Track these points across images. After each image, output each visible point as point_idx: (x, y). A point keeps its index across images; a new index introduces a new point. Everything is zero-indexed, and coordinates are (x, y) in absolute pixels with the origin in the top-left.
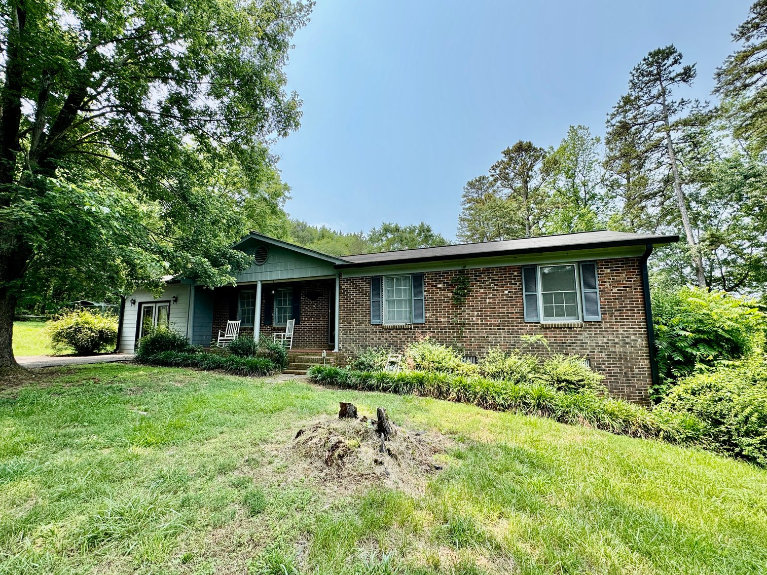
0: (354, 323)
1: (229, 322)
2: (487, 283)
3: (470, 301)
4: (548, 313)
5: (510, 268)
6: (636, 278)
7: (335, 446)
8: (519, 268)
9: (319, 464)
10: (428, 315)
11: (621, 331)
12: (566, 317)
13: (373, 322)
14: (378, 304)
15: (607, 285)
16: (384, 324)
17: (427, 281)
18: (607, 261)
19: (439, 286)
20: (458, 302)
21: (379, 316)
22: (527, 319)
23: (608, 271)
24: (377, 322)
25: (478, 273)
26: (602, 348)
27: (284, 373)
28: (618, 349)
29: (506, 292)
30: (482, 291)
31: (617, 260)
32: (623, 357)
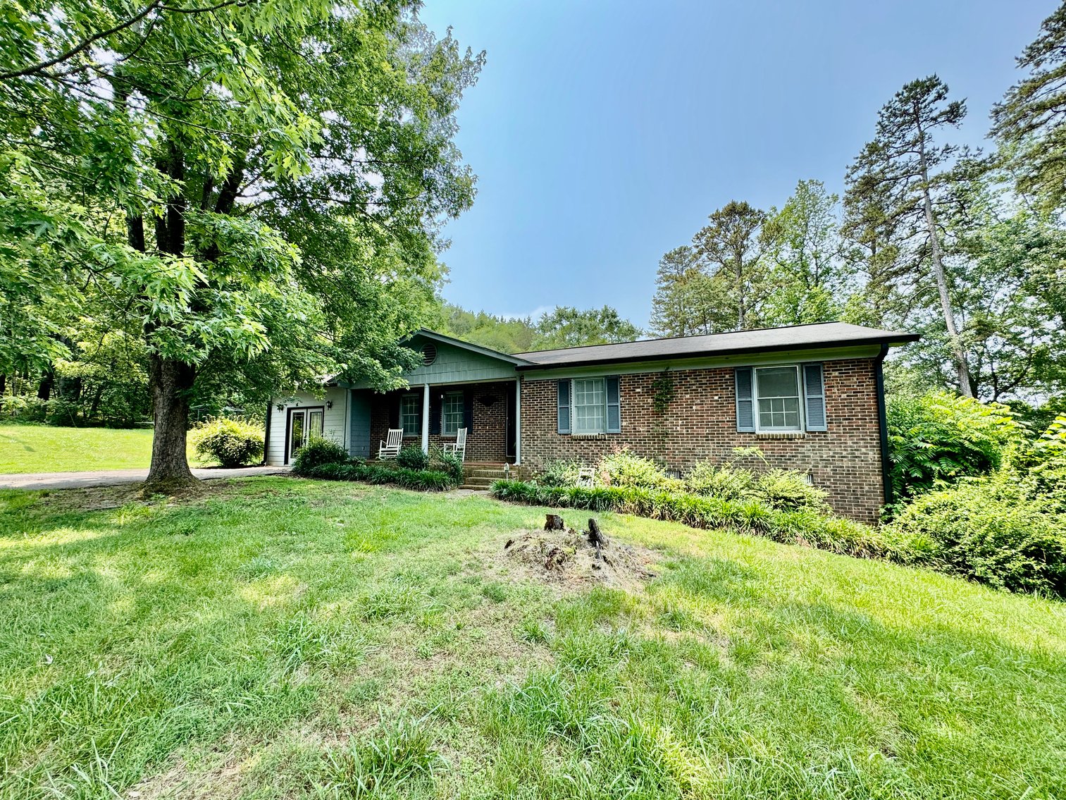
0: (538, 432)
1: (390, 430)
2: (694, 387)
3: (673, 408)
4: (765, 422)
5: (721, 370)
6: (869, 384)
7: (553, 553)
8: (732, 370)
9: (540, 568)
10: (624, 424)
11: (850, 443)
12: (785, 427)
13: (560, 431)
14: (566, 411)
15: (835, 390)
16: (573, 434)
17: (623, 385)
18: (835, 363)
19: (638, 390)
20: (660, 408)
21: (567, 424)
22: (740, 429)
23: (837, 374)
24: (565, 431)
25: (683, 376)
26: (827, 462)
27: (461, 488)
28: (846, 463)
29: (716, 398)
30: (688, 396)
31: (847, 362)
32: (852, 472)
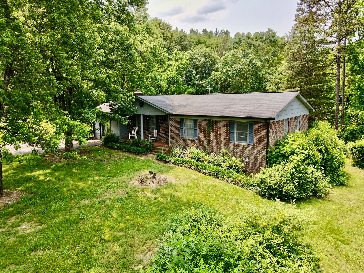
0: (175, 136)
1: (133, 128)
2: (219, 126)
3: (212, 132)
4: (239, 139)
5: (227, 121)
6: (266, 130)
8: (229, 121)
10: (199, 136)
11: (259, 149)
12: (244, 142)
14: (183, 130)
15: (257, 131)
16: (185, 138)
17: (199, 123)
18: (257, 122)
19: (203, 125)
20: (209, 132)
21: (183, 134)
22: (231, 141)
23: (257, 126)
24: (182, 136)
25: (216, 121)
26: (253, 155)
27: (151, 154)
28: (258, 156)
29: (225, 130)
30: (217, 129)
31: (261, 122)
32: (259, 158)
